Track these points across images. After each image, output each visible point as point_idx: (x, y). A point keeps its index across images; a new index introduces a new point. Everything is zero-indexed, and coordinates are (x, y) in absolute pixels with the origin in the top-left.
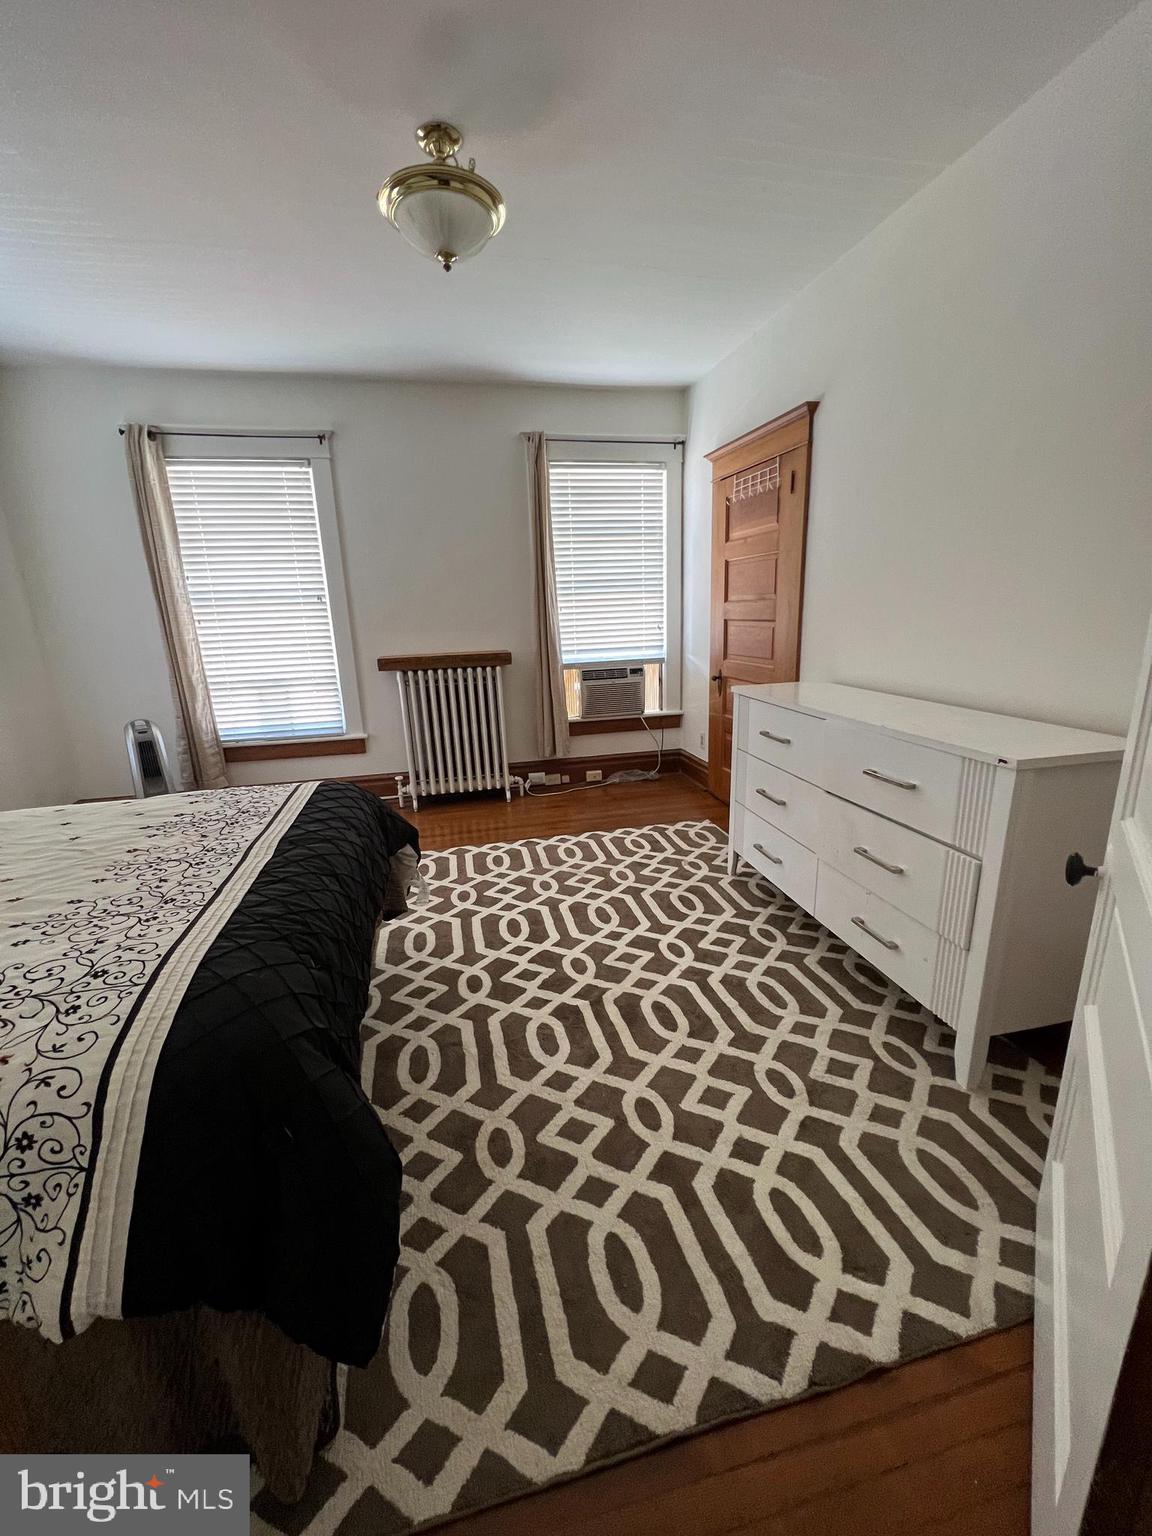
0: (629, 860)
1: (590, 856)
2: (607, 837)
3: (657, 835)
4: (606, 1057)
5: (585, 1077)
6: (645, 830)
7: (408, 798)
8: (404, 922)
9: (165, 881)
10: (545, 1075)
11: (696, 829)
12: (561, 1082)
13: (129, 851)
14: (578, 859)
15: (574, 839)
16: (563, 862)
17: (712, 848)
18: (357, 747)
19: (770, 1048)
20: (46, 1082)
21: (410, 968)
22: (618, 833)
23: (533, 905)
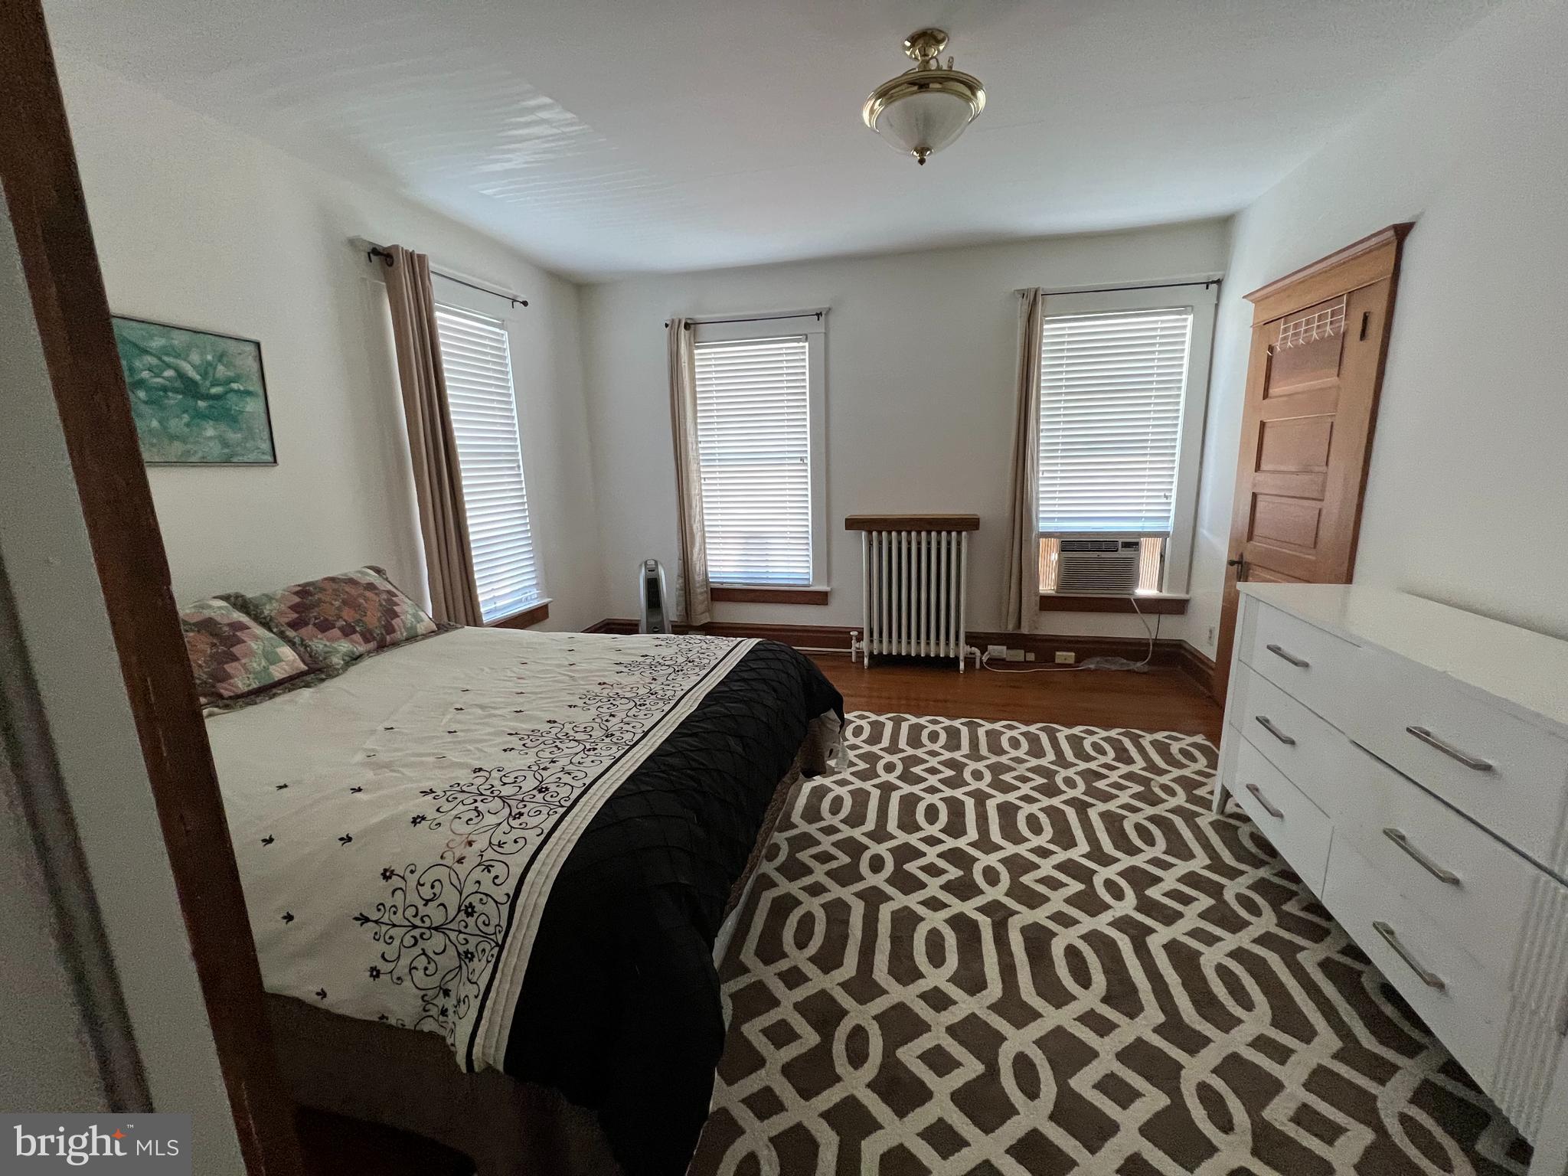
0: (1083, 766)
1: (1037, 751)
2: (1062, 733)
3: (1127, 743)
4: (995, 989)
5: (965, 1005)
6: (1113, 733)
7: (860, 654)
8: (827, 781)
9: (614, 716)
10: (923, 985)
11: (1183, 744)
12: (938, 1000)
13: (600, 684)
14: (1020, 753)
15: (1024, 728)
16: (1003, 752)
17: (1199, 773)
18: (820, 599)
19: (1211, 1056)
20: (488, 868)
21: (822, 830)
22: (1077, 730)
23: (958, 793)
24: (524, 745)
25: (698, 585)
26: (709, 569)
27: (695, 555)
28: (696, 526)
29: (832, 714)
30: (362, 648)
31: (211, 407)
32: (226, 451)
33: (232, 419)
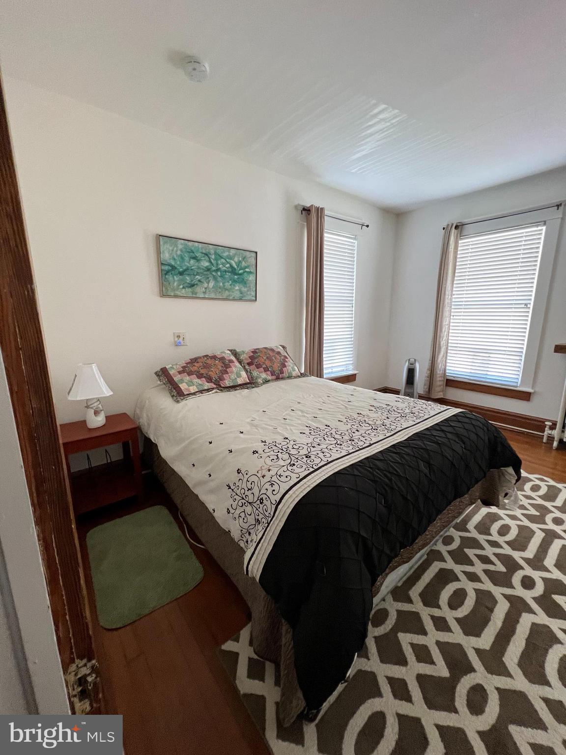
7: (551, 439)
8: (501, 512)
9: (358, 431)
10: (548, 692)
13: (358, 414)
18: (525, 396)
20: (272, 485)
21: (488, 541)
24: (310, 433)
25: (438, 376)
26: (447, 368)
27: (439, 359)
28: (443, 343)
29: (510, 470)
30: (269, 378)
31: (238, 278)
32: (241, 295)
33: (244, 282)
